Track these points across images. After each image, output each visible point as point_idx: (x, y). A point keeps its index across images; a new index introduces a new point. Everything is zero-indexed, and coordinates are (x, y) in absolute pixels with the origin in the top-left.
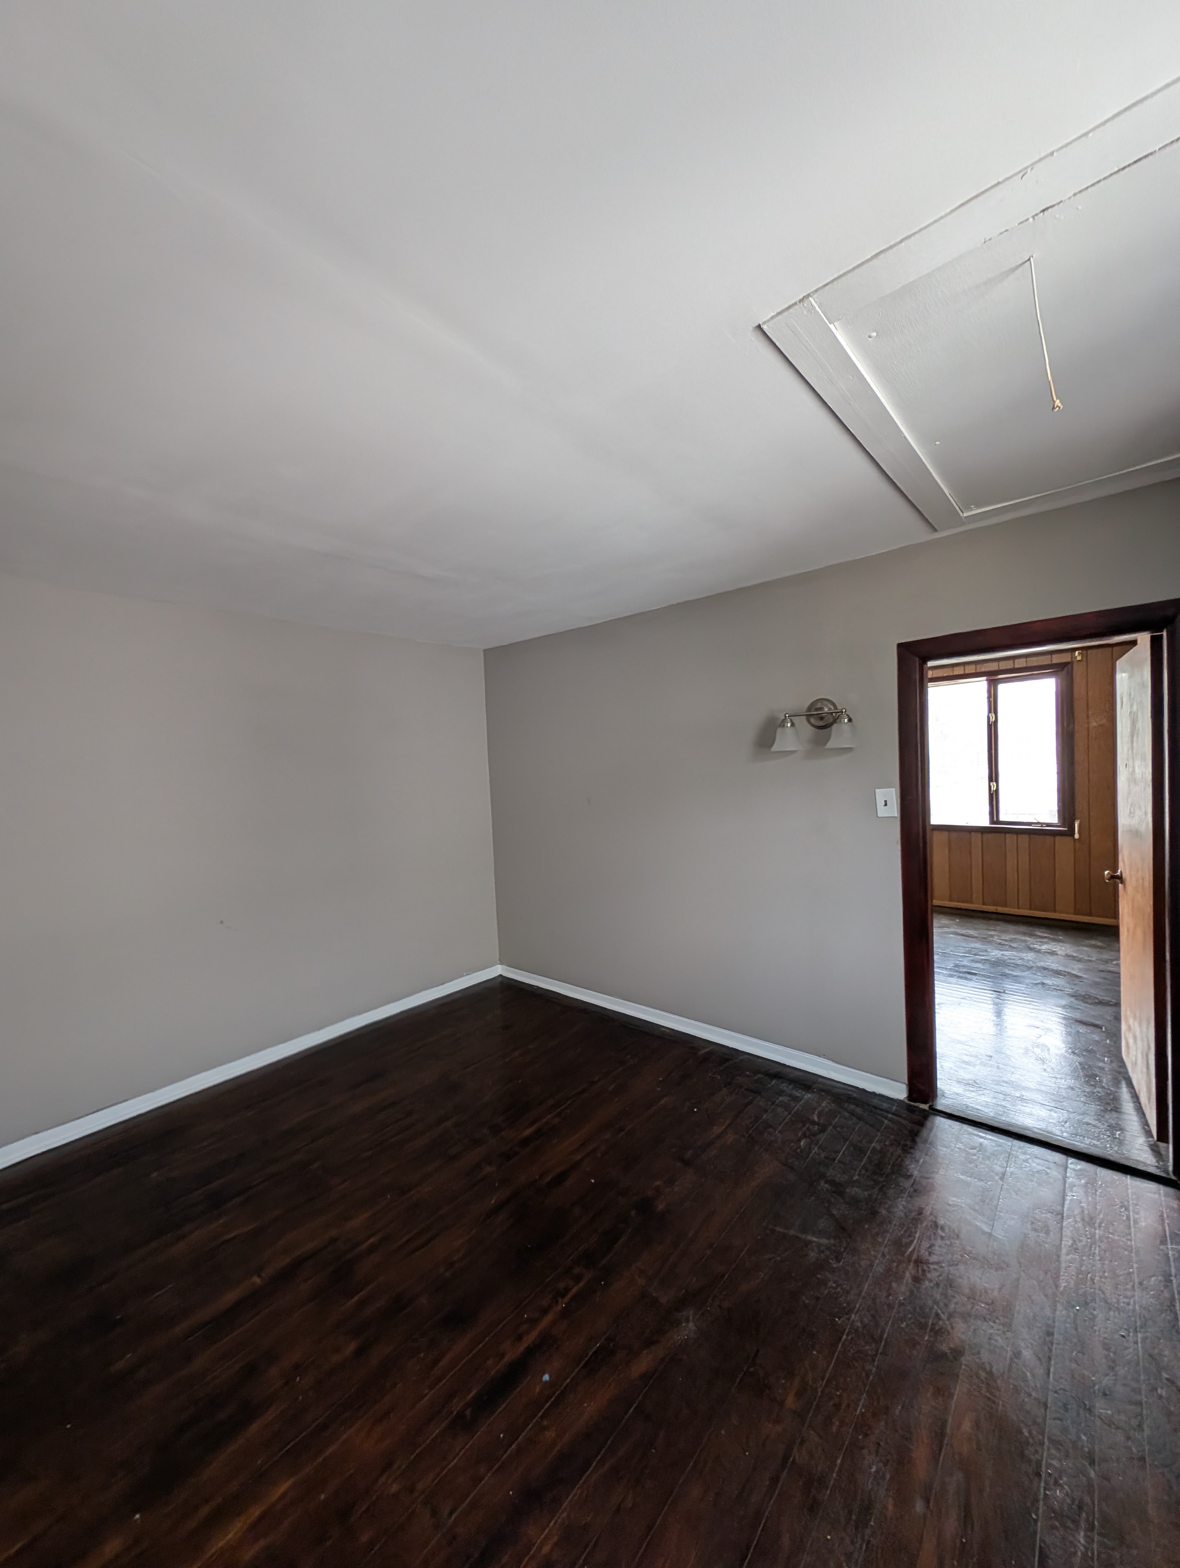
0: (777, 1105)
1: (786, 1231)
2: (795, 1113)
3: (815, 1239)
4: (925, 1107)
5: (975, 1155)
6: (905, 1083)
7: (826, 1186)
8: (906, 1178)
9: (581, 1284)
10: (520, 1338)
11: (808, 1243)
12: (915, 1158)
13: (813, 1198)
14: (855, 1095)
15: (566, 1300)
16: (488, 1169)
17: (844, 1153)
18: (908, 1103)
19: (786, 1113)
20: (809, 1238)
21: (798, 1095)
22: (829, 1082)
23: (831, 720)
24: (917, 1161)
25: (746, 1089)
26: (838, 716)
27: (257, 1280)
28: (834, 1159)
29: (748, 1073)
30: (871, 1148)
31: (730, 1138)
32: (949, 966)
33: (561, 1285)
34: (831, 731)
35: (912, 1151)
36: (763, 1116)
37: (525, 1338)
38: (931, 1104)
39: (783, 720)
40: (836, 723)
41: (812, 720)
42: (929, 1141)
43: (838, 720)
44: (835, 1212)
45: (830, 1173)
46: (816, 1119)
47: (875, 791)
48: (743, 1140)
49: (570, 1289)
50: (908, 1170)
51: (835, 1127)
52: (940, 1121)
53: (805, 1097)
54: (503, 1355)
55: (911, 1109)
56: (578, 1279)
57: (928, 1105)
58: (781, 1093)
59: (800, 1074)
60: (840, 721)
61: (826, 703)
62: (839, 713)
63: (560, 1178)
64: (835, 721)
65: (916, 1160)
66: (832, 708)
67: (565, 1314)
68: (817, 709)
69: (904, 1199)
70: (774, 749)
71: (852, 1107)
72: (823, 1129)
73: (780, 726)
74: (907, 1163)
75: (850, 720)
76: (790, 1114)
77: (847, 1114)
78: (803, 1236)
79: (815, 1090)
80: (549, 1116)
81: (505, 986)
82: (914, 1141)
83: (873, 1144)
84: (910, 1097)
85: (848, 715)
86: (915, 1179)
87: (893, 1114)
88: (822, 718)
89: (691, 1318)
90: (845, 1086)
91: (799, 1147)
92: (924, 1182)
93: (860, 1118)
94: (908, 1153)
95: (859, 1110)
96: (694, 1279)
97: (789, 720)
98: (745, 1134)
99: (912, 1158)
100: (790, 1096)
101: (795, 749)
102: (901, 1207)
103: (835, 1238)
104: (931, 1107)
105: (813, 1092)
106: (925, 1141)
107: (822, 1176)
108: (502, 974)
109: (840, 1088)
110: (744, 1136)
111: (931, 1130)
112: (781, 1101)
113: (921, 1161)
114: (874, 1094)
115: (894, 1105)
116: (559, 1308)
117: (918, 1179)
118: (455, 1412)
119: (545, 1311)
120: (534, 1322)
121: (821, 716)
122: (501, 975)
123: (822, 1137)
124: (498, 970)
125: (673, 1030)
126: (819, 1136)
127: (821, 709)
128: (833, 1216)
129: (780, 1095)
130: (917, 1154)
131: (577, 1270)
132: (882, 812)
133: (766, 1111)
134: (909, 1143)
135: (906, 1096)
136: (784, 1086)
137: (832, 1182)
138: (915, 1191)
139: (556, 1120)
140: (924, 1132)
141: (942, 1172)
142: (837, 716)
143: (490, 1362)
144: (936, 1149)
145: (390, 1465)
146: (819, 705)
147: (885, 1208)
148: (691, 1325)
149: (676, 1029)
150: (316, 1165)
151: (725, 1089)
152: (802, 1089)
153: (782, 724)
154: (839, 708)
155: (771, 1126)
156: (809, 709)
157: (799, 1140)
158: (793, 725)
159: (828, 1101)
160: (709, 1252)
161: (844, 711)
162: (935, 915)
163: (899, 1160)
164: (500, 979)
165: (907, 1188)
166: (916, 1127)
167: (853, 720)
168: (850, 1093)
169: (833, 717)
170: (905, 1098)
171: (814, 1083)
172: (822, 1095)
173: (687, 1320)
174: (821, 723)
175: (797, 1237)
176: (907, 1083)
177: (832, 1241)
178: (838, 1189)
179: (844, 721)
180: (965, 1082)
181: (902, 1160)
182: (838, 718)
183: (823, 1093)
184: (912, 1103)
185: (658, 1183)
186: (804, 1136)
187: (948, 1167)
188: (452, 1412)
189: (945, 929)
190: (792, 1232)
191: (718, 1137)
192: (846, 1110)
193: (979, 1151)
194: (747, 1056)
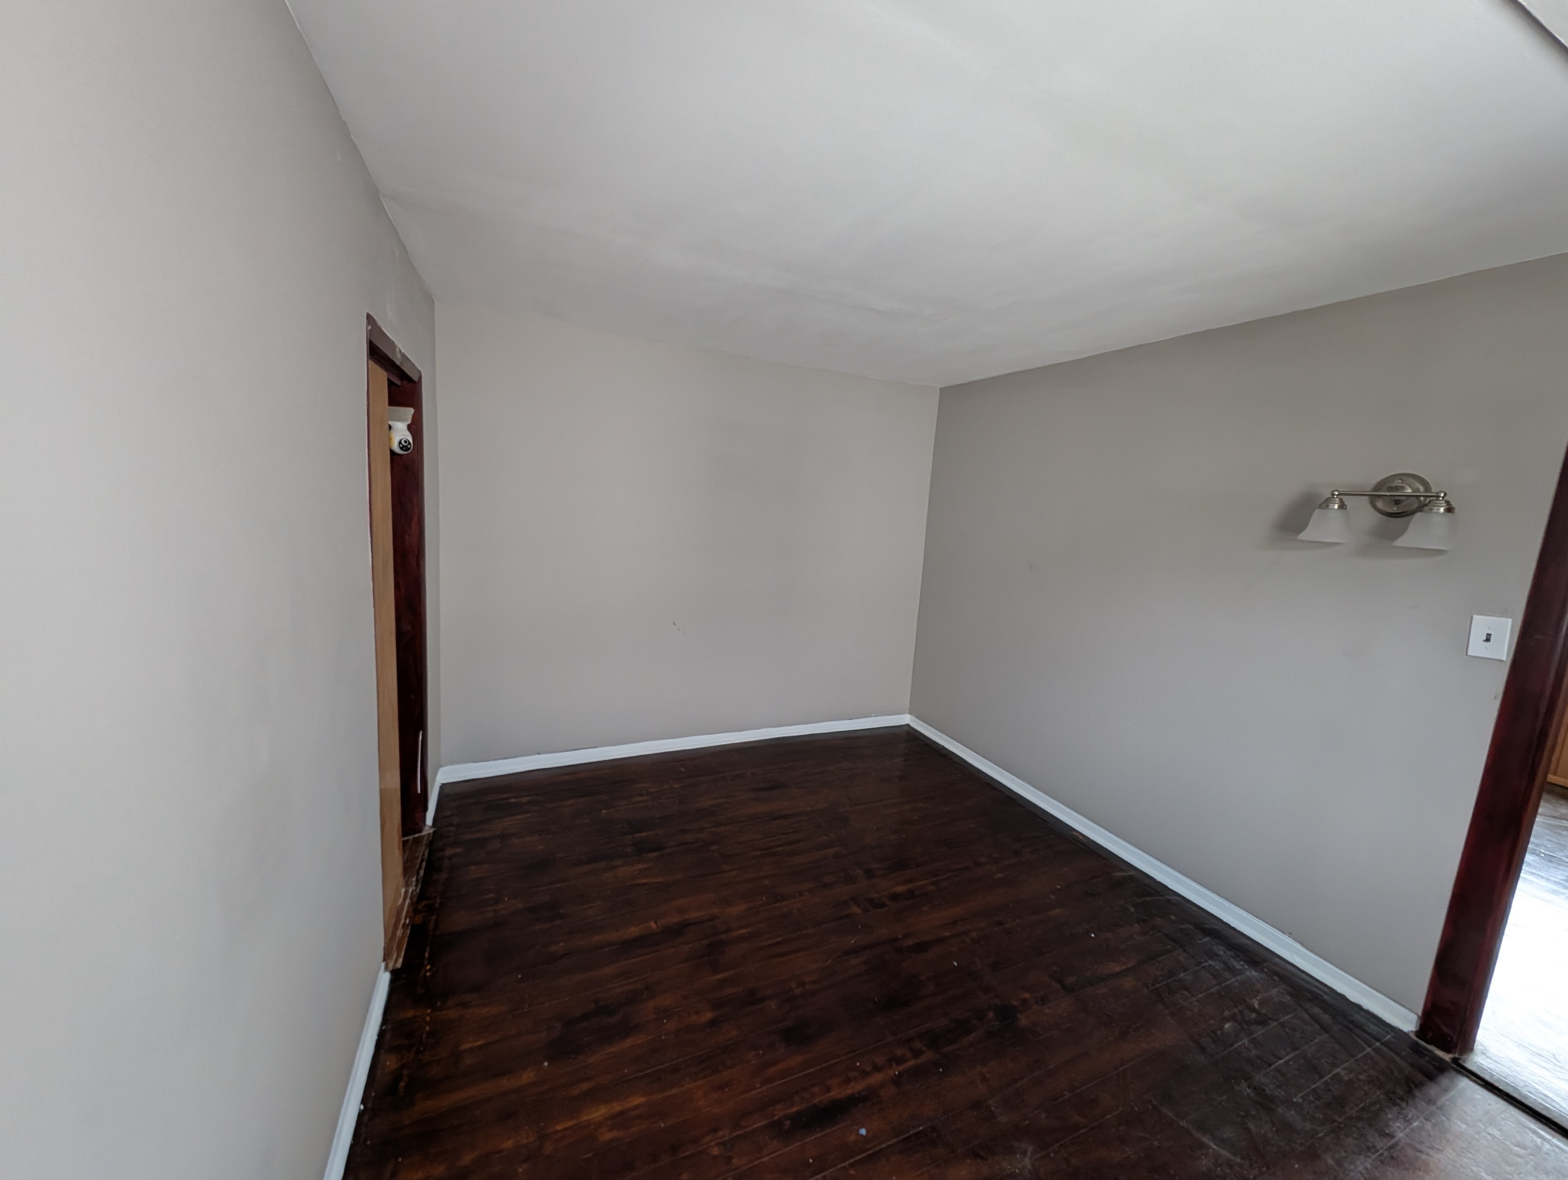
0: (1204, 967)
1: (1175, 1119)
2: (1227, 986)
3: (1215, 1147)
4: (1447, 1057)
5: (1521, 1157)
6: (1416, 1014)
7: (1249, 1091)
8: (1380, 1135)
9: (919, 1061)
10: (848, 1081)
11: (1202, 1146)
12: (1406, 1116)
13: (1225, 1097)
14: (1326, 997)
15: (902, 1068)
16: (856, 910)
17: (1287, 1062)
18: (1414, 1040)
19: (1214, 982)
20: (1205, 1140)
21: (1238, 966)
22: (1290, 968)
23: (1415, 507)
24: (1408, 1122)
25: (1166, 935)
26: (1430, 502)
27: (653, 924)
28: (1270, 1065)
29: (1173, 917)
30: (1333, 1073)
31: (1128, 983)
32: (1556, 878)
33: (899, 1052)
34: (1409, 523)
35: (1404, 1105)
36: (1180, 974)
37: (852, 1084)
38: (1457, 1056)
39: (1329, 498)
40: (1421, 511)
41: (1380, 504)
42: (1439, 1104)
43: (1426, 508)
44: (1252, 1126)
45: (1259, 1078)
46: (1256, 1006)
47: (1472, 617)
48: (1145, 991)
49: (906, 1061)
50: (1388, 1126)
51: (1282, 1025)
52: (1465, 1084)
53: (1248, 973)
54: (829, 1090)
55: (1416, 1049)
56: (917, 1054)
57: (1451, 1056)
58: (1213, 956)
59: (1249, 942)
60: (1431, 509)
61: (1410, 480)
62: (1432, 498)
63: (921, 947)
64: (1421, 508)
65: (1407, 1119)
66: (1422, 489)
67: (897, 1081)
68: (1391, 489)
69: (1370, 1160)
70: (1303, 536)
71: (1317, 1010)
72: (1263, 1021)
73: (1320, 507)
74: (1390, 1116)
75: (1450, 510)
76: (1219, 984)
77: (1306, 1016)
78: (1198, 1135)
79: (1265, 970)
80: (925, 882)
81: (910, 735)
82: (1410, 1092)
83: (1338, 1070)
84: (1422, 1032)
85: (1448, 502)
86: (1397, 1144)
87: (1383, 1044)
88: (1397, 502)
89: (1029, 1154)
90: (1312, 981)
91: (1222, 1028)
92: (1410, 1152)
93: (1325, 1029)
94: (1395, 1105)
95: (1326, 1018)
96: (1044, 1115)
97: (1337, 499)
98: (1150, 985)
99: (1400, 1113)
100: (1225, 963)
101: (1341, 541)
102: (1361, 1168)
103: (1243, 1158)
104: (1455, 1061)
105: (1262, 971)
106: (1431, 1102)
107: (1248, 1078)
108: (910, 724)
109: (1303, 980)
110: (1148, 987)
111: (1446, 1090)
112: (1210, 965)
113: (1416, 1124)
114: (1359, 1008)
115: (1389, 1034)
116: (891, 1073)
117: (1401, 1145)
118: (776, 1118)
119: (877, 1069)
120: (865, 1074)
121: (1397, 498)
122: (908, 725)
123: (1259, 1032)
124: (906, 719)
125: (1088, 838)
126: (1254, 1027)
127: (1397, 488)
128: (1248, 1130)
129: (1211, 958)
130: (1411, 1113)
131: (918, 1045)
132: (1477, 648)
133: (1185, 969)
134: (1400, 1092)
135: (1414, 1029)
136: (1220, 950)
137: (1259, 1090)
138: (1392, 1158)
139: (932, 888)
140: (1432, 1090)
141: (1449, 1153)
142: (1427, 502)
143: (816, 1089)
144: (1447, 1118)
145: (715, 1130)
146: (1398, 483)
147: (1333, 1157)
148: (1027, 1161)
149: (1092, 838)
150: (715, 847)
151: (1136, 925)
152: (1245, 961)
153: (1325, 504)
154: (1434, 490)
155: (1186, 989)
156: (1379, 486)
157: (1225, 1020)
158: (1342, 506)
159: (1282, 991)
160: (1067, 1095)
161: (1442, 495)
162: (1545, 796)
163: (1378, 1106)
164: (906, 729)
165: (1378, 1147)
166: (1420, 1077)
167: (1455, 511)
168: (1320, 993)
169: (1420, 502)
170: (1412, 1031)
171: (1265, 961)
172: (1274, 980)
173: (1024, 1153)
174: (1395, 509)
175: (1188, 1131)
176: (1420, 1014)
177: (1238, 1160)
178: (1265, 1102)
179: (1438, 510)
180: (1534, 1050)
181: (1381, 1109)
182: (1426, 505)
183: (1275, 978)
184: (1423, 1043)
185: (1027, 995)
186: (1233, 1018)
187: (1463, 1152)
188: (775, 1116)
189: (1565, 821)
190: (1183, 1123)
191: (1115, 975)
192: (1306, 1011)
193: (1531, 1154)
194: (1177, 898)
